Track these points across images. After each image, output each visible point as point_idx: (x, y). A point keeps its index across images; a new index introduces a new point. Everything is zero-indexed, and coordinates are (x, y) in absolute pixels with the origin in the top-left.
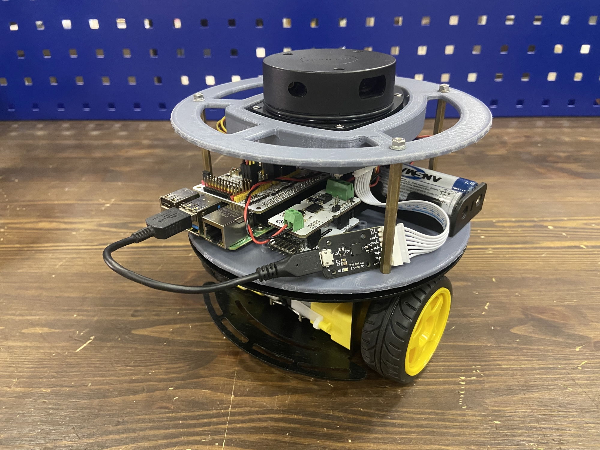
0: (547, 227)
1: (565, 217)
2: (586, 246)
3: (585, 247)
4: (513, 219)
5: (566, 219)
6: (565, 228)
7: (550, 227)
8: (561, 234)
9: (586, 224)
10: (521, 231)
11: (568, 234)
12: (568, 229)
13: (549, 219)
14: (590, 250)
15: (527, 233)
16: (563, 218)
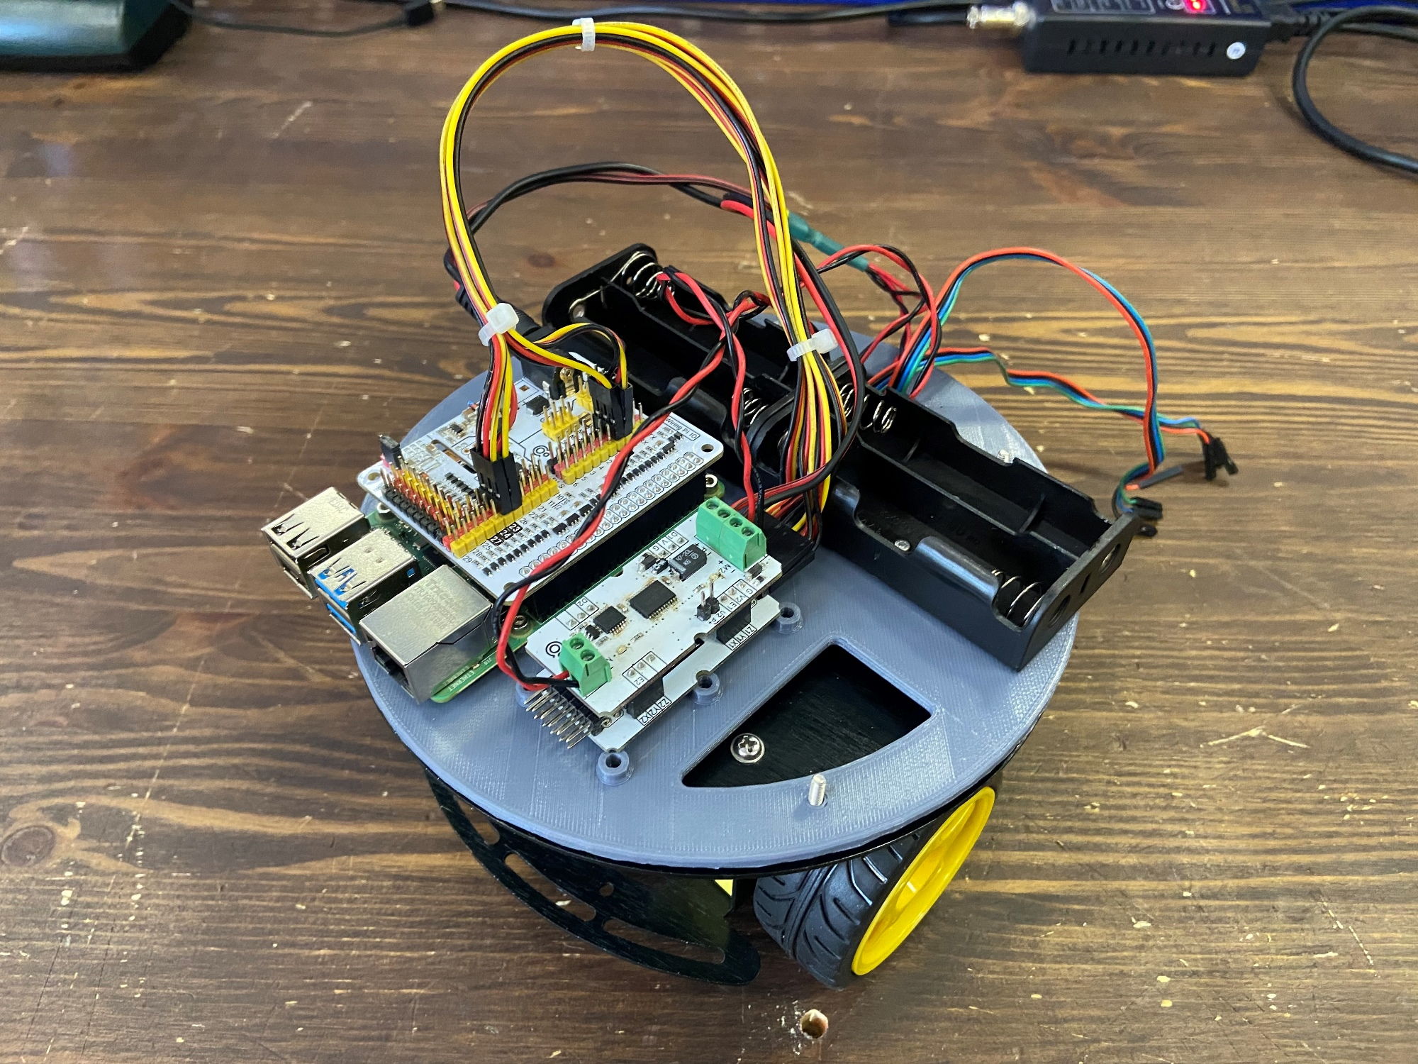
0: (976, 336)
1: (1029, 311)
5: (1029, 315)
6: (1015, 339)
7: (984, 338)
9: (1066, 331)
11: (1012, 357)
12: (1020, 344)
13: (991, 315)
16: (1024, 314)
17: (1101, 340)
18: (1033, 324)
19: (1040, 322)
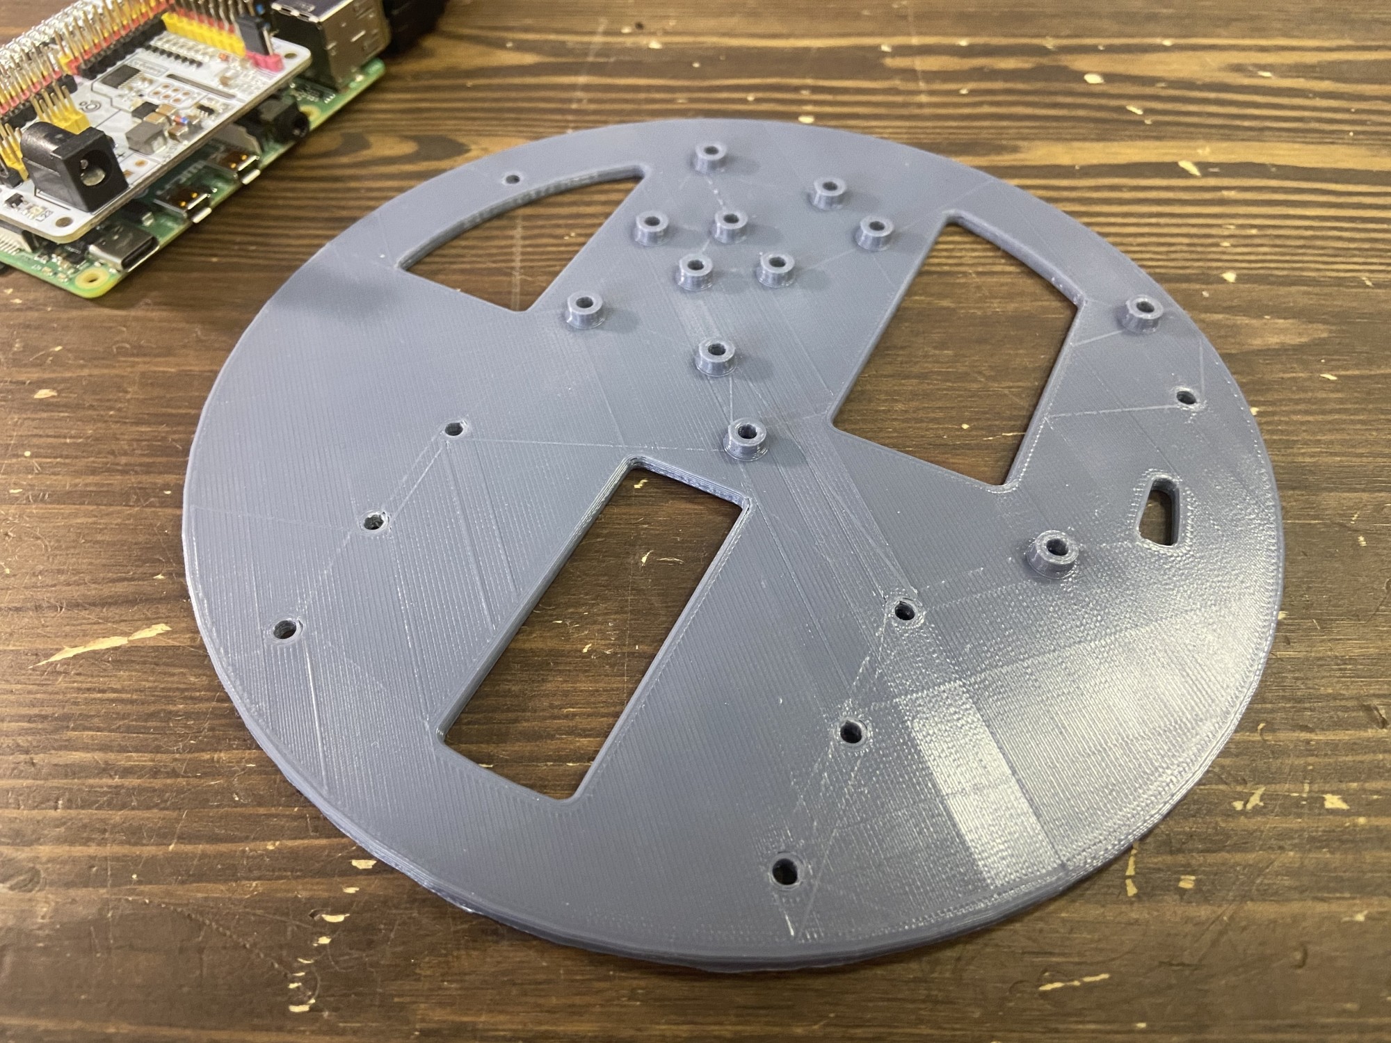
0: (1079, 76)
1: (1166, 36)
2: (1199, 165)
3: (1194, 170)
4: (964, 42)
5: (1167, 42)
6: (1152, 81)
7: (1093, 79)
8: (1122, 110)
9: (1238, 68)
10: (972, 92)
11: (1147, 111)
12: (1159, 89)
13: (1101, 42)
14: (1212, 182)
15: (992, 104)
16: (1158, 41)
17: (1300, 83)
18: (1175, 56)
19: (1191, 53)
